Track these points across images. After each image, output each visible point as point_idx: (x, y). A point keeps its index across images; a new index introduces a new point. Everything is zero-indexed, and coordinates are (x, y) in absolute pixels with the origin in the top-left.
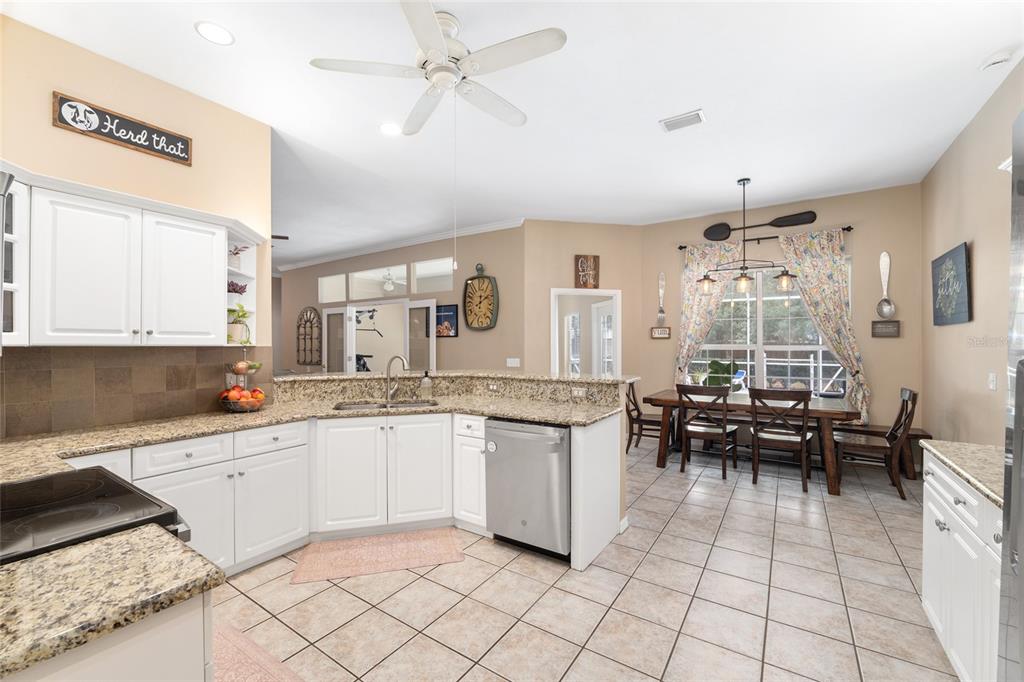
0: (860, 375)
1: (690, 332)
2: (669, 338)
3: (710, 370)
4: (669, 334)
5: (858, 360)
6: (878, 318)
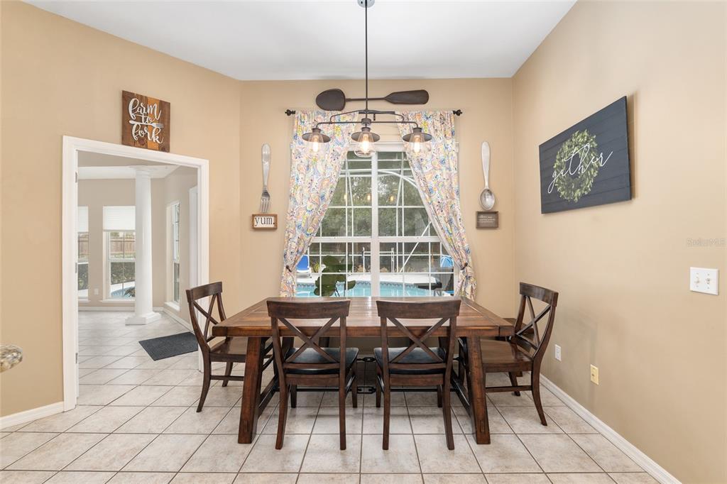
0: (468, 268)
1: (299, 221)
2: (274, 229)
3: (324, 267)
4: (275, 224)
5: (467, 252)
6: (480, 210)
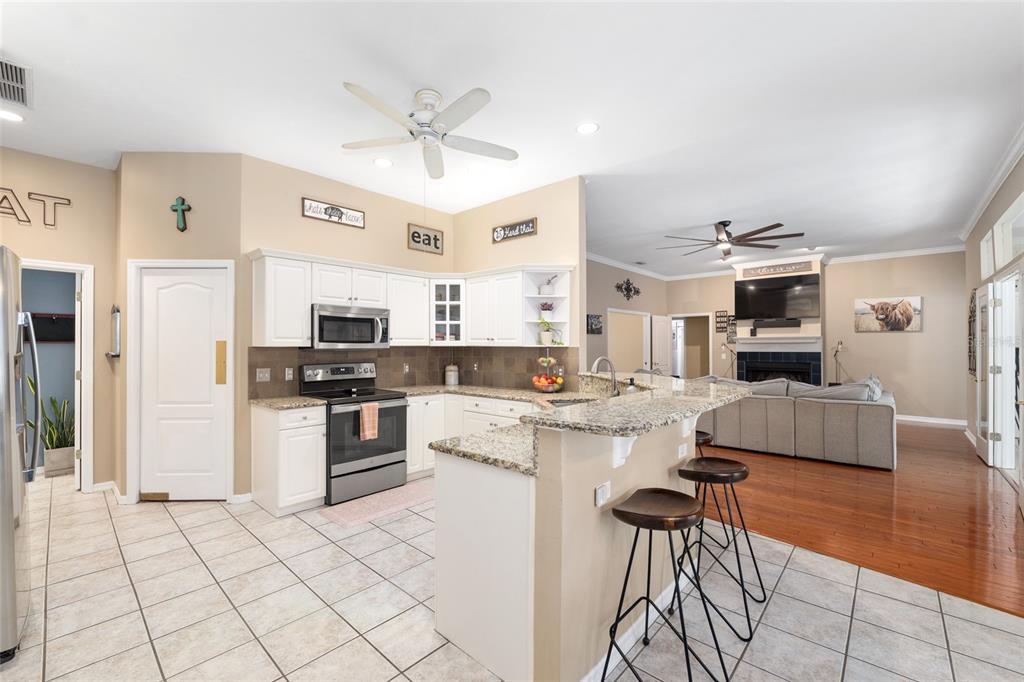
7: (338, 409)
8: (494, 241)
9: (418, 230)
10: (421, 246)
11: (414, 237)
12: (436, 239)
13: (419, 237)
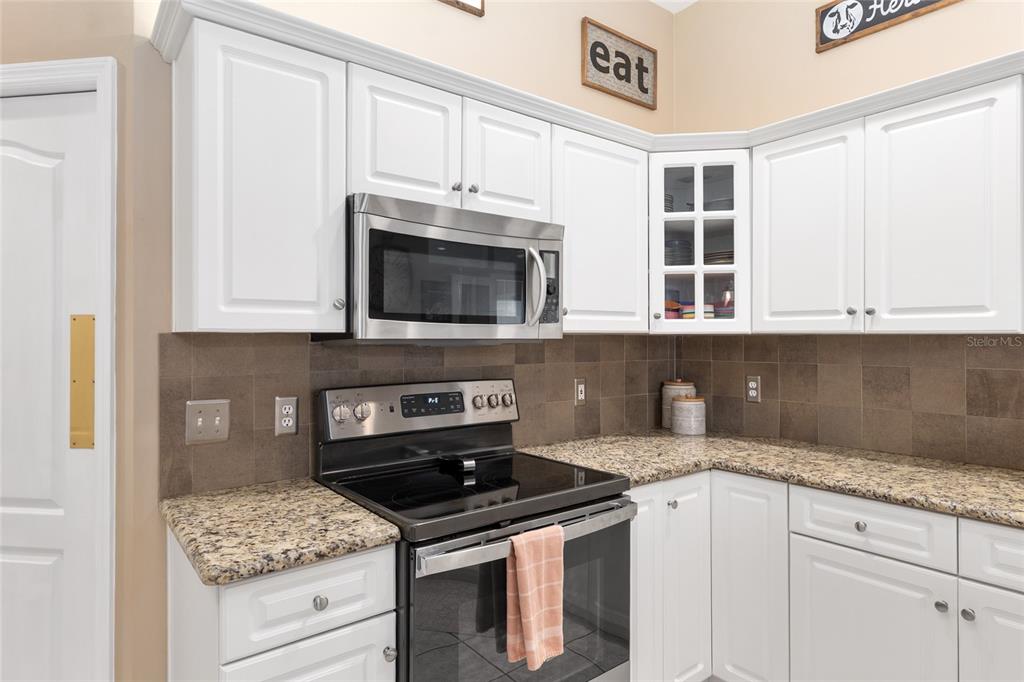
7: (433, 561)
8: (824, 43)
9: (603, 38)
10: (610, 80)
11: (596, 54)
12: (642, 69)
13: (606, 57)
